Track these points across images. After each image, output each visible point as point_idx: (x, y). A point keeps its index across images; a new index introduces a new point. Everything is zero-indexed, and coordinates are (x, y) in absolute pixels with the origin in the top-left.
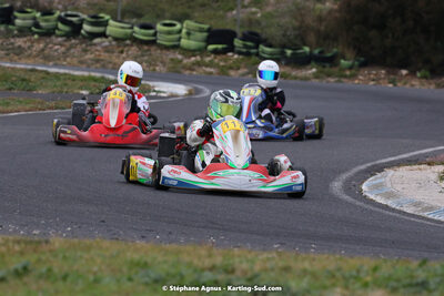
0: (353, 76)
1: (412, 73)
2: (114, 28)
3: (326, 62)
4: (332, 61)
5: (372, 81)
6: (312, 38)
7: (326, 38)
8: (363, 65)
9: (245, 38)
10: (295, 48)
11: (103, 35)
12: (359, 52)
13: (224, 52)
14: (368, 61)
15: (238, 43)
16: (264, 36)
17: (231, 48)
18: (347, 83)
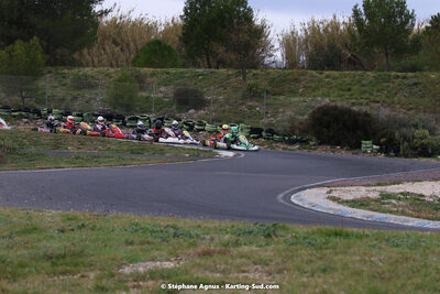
0: (315, 149)
1: (342, 148)
2: (208, 127)
3: (303, 142)
4: (306, 142)
5: (324, 151)
6: (297, 131)
7: (304, 132)
8: (320, 144)
9: (267, 132)
10: (289, 136)
11: (204, 130)
12: (318, 138)
13: (257, 138)
14: (322, 142)
15: (264, 134)
16: (275, 130)
17: (261, 136)
18: (313, 153)
